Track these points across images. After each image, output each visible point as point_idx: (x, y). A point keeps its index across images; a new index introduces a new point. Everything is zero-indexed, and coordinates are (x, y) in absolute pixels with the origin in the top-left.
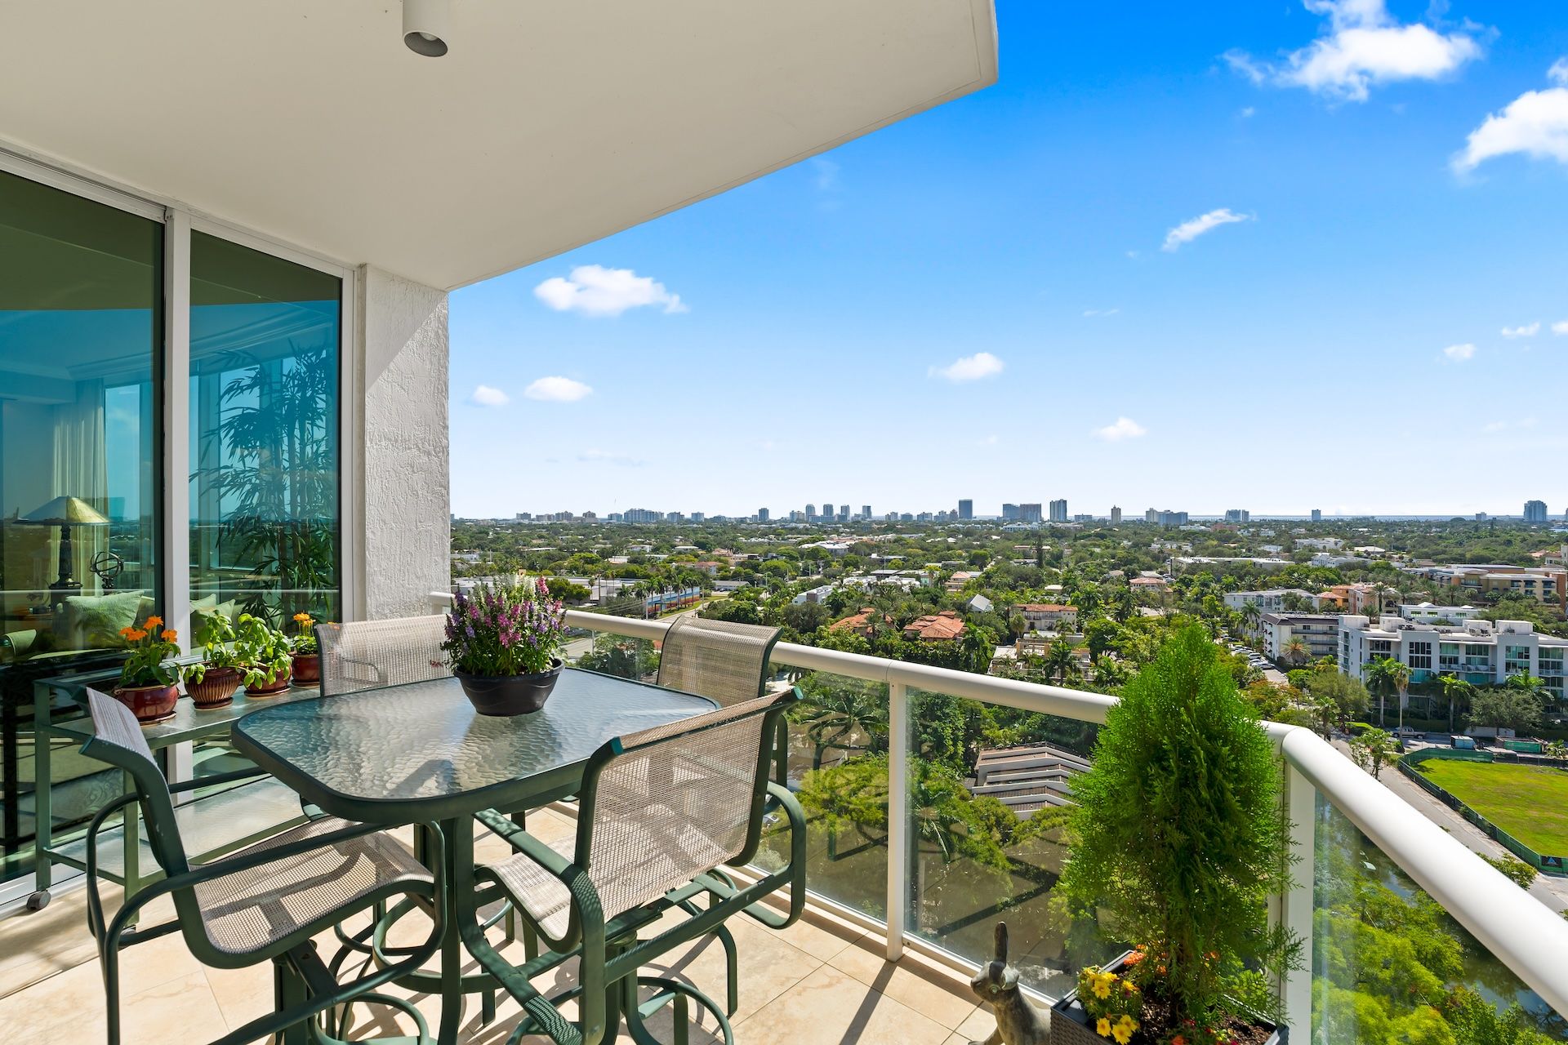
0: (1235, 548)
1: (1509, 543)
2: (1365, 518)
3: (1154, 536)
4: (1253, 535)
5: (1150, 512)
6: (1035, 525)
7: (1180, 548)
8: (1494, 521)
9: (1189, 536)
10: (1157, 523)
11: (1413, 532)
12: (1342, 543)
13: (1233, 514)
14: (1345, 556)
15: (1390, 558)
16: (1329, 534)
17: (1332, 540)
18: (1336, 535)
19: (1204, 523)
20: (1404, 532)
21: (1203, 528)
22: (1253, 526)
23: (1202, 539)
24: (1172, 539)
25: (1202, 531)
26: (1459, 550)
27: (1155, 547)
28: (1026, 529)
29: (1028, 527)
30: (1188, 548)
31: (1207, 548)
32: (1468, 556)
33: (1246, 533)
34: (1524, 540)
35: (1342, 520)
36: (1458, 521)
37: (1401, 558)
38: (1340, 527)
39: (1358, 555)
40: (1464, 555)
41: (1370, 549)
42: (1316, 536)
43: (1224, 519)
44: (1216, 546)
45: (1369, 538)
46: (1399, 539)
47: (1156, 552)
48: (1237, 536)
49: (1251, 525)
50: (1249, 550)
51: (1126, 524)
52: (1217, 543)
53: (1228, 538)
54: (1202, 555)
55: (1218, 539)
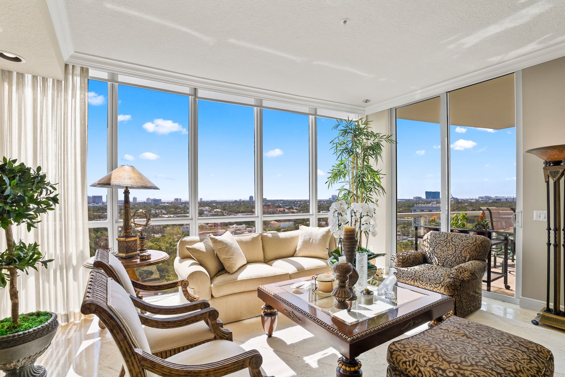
0: (180, 211)
1: (248, 207)
2: (214, 201)
3: (151, 208)
4: (185, 207)
5: (148, 199)
6: (100, 204)
7: (161, 212)
8: (243, 201)
9: (164, 208)
10: (151, 203)
11: (227, 205)
12: (210, 208)
13: (177, 199)
14: (212, 212)
15: (223, 212)
16: (206, 206)
17: (207, 208)
18: (208, 206)
19: (168, 203)
20: (225, 205)
21: (168, 204)
22: (183, 204)
23: (168, 208)
24: (157, 209)
25: (168, 206)
26: (238, 210)
27: (153, 212)
28: (96, 206)
29: (97, 205)
30: (164, 212)
31: (171, 211)
32: (241, 211)
33: (182, 206)
34: (251, 206)
35: (208, 201)
36: (236, 201)
37: (226, 212)
38: (208, 204)
39: (215, 212)
40: (239, 211)
41: (218, 210)
42: (203, 206)
43: (173, 201)
44: (174, 211)
45: (216, 207)
46: (224, 207)
47: (154, 213)
48: (179, 207)
49: (183, 203)
50: (184, 212)
51: (139, 204)
52: (174, 210)
53: (177, 208)
54: (170, 214)
55: (173, 208)
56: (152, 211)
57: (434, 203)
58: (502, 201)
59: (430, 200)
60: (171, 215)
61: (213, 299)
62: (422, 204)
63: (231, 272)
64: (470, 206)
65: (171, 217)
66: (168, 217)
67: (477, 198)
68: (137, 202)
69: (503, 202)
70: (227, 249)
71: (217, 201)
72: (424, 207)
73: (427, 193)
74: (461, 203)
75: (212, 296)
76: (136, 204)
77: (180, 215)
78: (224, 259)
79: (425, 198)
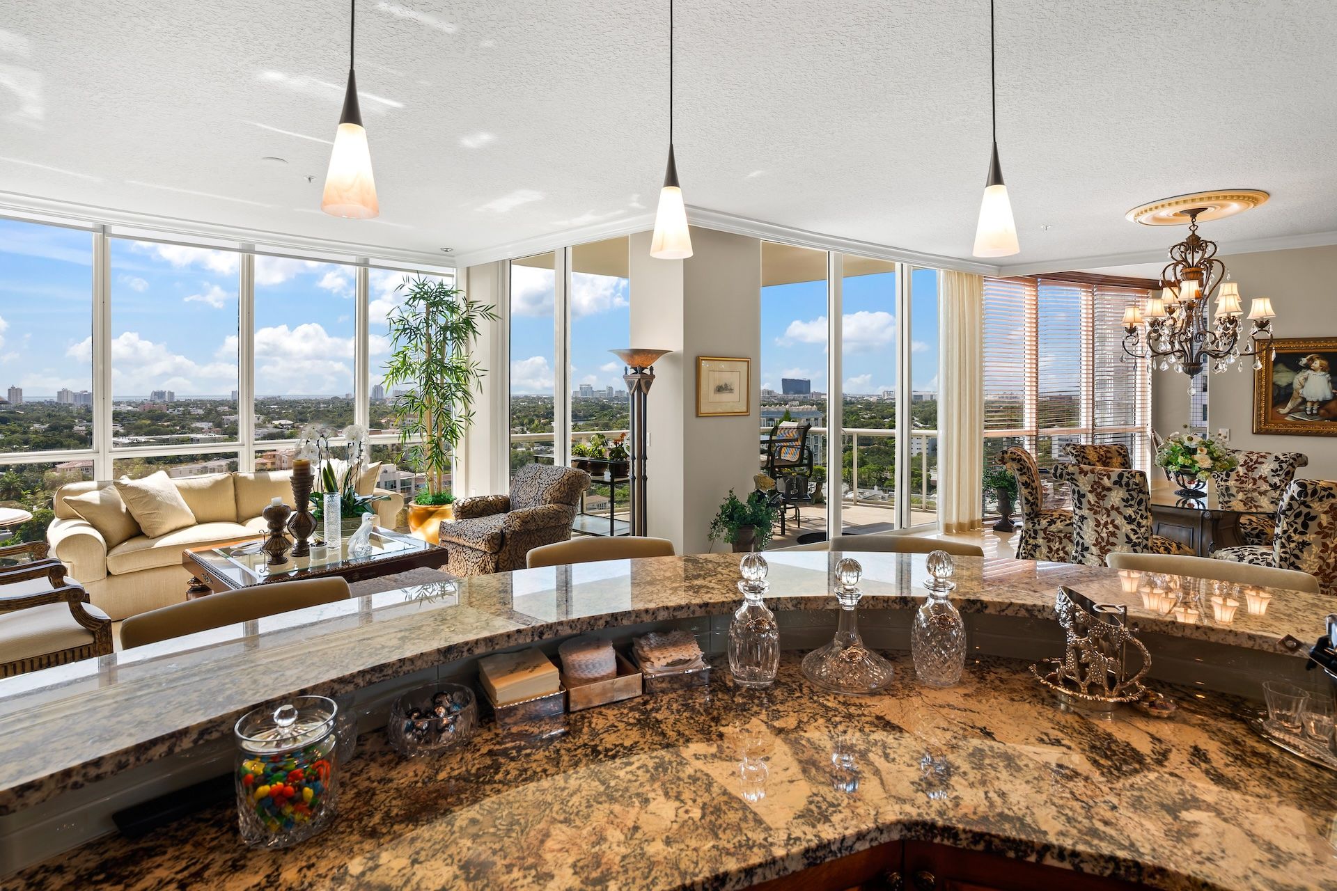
0: (168, 426)
4: (184, 414)
5: (60, 394)
10: (70, 405)
12: (262, 417)
13: (158, 394)
14: (267, 427)
15: (298, 428)
19: (129, 404)
20: (303, 407)
21: (130, 408)
22: (180, 406)
23: (133, 418)
27: (80, 428)
31: (140, 427)
33: (176, 412)
37: (305, 427)
39: (276, 427)
41: (283, 422)
43: (150, 399)
44: (149, 425)
45: (279, 413)
46: (301, 413)
47: (83, 434)
48: (168, 415)
49: (178, 404)
50: (183, 427)
51: (31, 407)
52: (149, 422)
53: (161, 417)
54: (137, 434)
55: (149, 418)
56: (76, 428)
57: (794, 403)
58: (924, 399)
59: (791, 396)
60: (139, 438)
61: (111, 579)
62: (776, 405)
63: (151, 535)
64: (866, 409)
65: (139, 443)
66: (132, 444)
67: (880, 393)
68: (24, 400)
69: (926, 402)
70: (145, 500)
71: (283, 398)
72: (773, 413)
73: (784, 381)
74: (851, 403)
75: (109, 574)
76: (20, 407)
77: (168, 436)
78: (140, 516)
79: (781, 392)
